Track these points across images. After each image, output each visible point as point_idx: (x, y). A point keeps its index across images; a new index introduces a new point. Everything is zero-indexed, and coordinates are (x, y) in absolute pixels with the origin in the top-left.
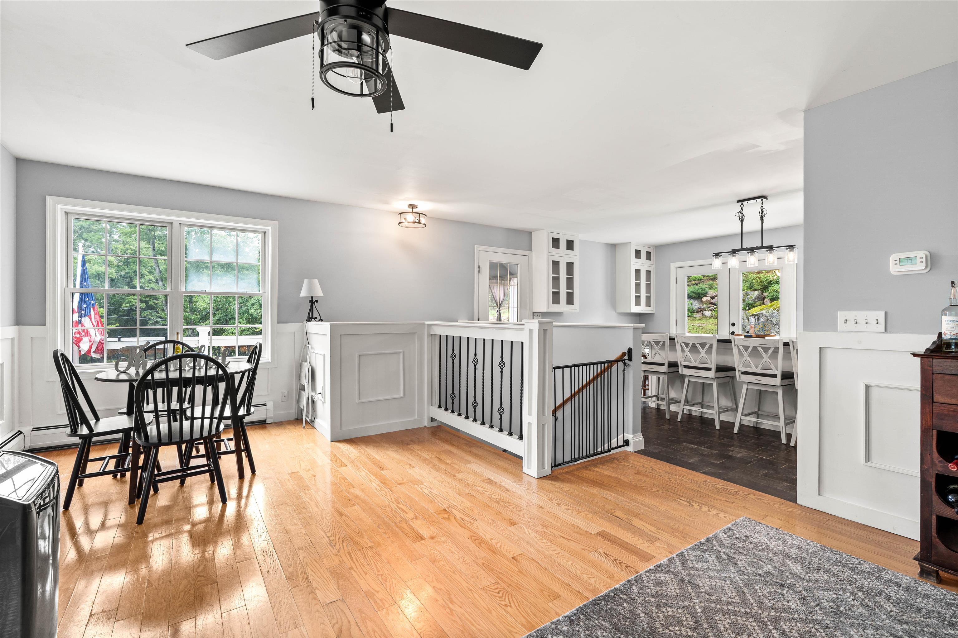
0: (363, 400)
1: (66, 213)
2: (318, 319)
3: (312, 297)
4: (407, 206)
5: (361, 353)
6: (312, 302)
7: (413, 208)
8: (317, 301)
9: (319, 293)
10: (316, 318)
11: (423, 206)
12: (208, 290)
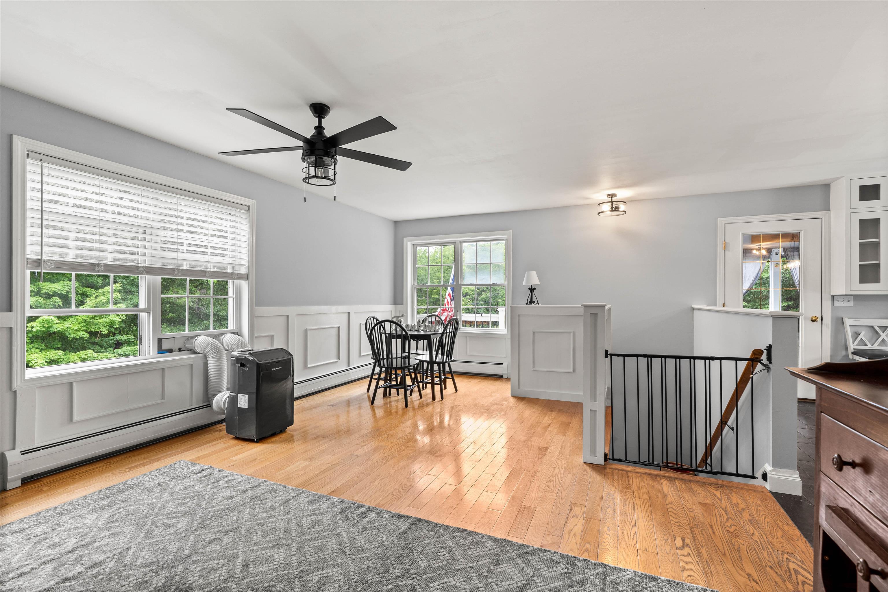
0: (536, 369)
1: (414, 245)
2: (536, 302)
3: (532, 285)
4: (606, 196)
5: (534, 330)
6: (532, 289)
7: (612, 197)
8: (535, 289)
9: (535, 281)
10: (534, 302)
11: (622, 194)
12: (474, 283)
